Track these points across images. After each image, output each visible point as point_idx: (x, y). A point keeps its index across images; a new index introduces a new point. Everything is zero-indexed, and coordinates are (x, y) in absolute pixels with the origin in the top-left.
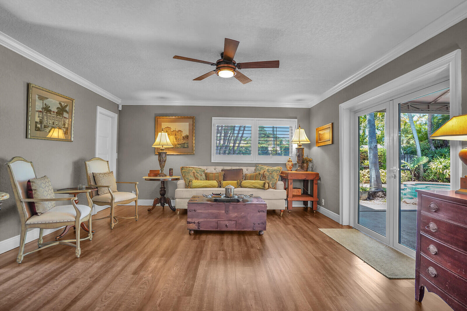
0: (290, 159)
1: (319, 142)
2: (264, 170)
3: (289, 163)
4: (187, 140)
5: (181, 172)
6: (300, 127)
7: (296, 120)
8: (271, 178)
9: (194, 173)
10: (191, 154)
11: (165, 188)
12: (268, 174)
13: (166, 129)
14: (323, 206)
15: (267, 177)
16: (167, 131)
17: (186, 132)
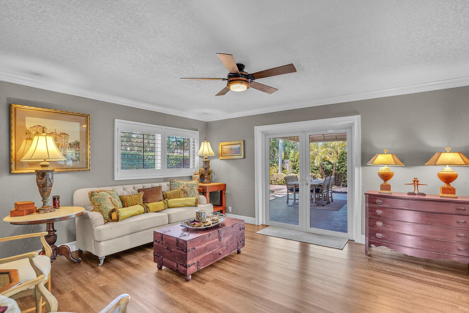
0: (196, 171)
1: (223, 155)
2: (183, 185)
3: (195, 175)
4: (78, 149)
5: (91, 199)
6: (205, 140)
7: (198, 132)
8: (193, 193)
9: (110, 198)
10: (85, 170)
11: (56, 231)
12: (189, 189)
13: (35, 128)
14: (230, 213)
15: (188, 193)
16: (37, 132)
17: (75, 135)
